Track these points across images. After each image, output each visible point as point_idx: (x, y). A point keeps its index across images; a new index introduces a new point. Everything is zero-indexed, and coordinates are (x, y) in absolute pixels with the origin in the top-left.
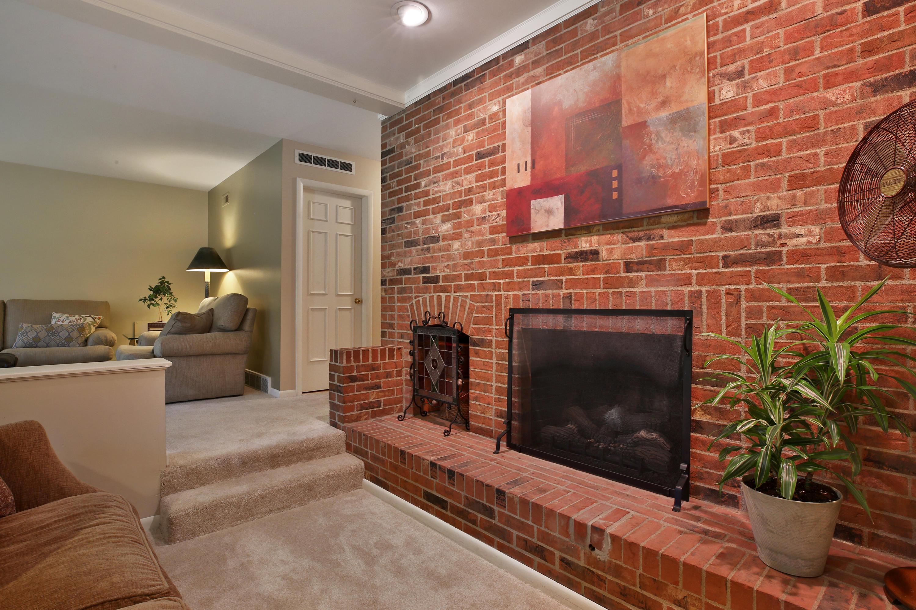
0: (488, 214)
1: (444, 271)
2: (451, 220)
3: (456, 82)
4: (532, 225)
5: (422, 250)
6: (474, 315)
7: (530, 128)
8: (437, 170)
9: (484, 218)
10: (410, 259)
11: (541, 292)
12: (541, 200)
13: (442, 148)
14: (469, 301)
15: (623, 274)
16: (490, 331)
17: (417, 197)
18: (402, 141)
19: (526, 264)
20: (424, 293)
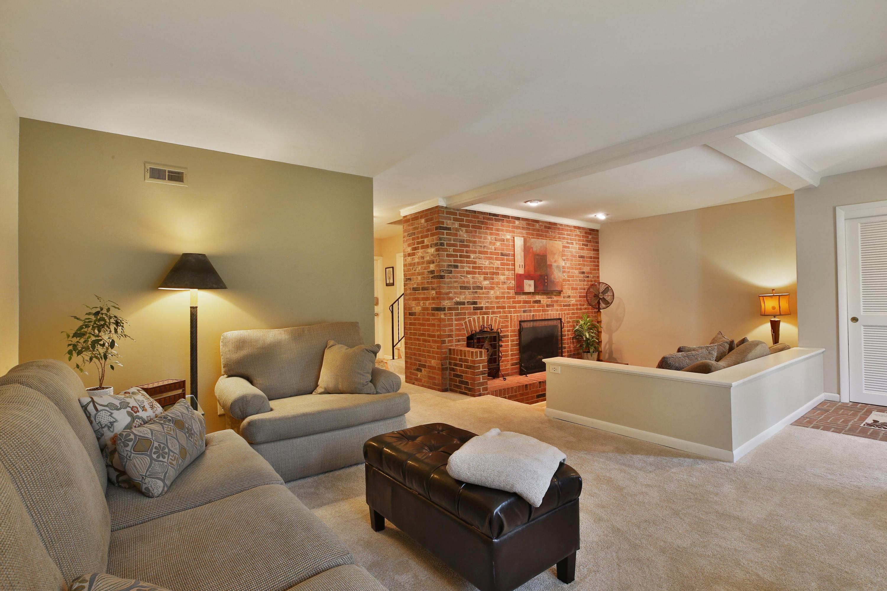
0: (506, 281)
1: (485, 304)
2: (489, 280)
3: (490, 214)
4: (525, 289)
5: (472, 292)
6: (501, 325)
7: (523, 253)
8: (480, 252)
9: (505, 282)
10: (464, 296)
11: (525, 314)
12: (527, 280)
13: (483, 243)
14: (498, 319)
15: (546, 308)
16: (508, 331)
17: (468, 262)
18: (456, 227)
19: (520, 303)
20: (474, 315)
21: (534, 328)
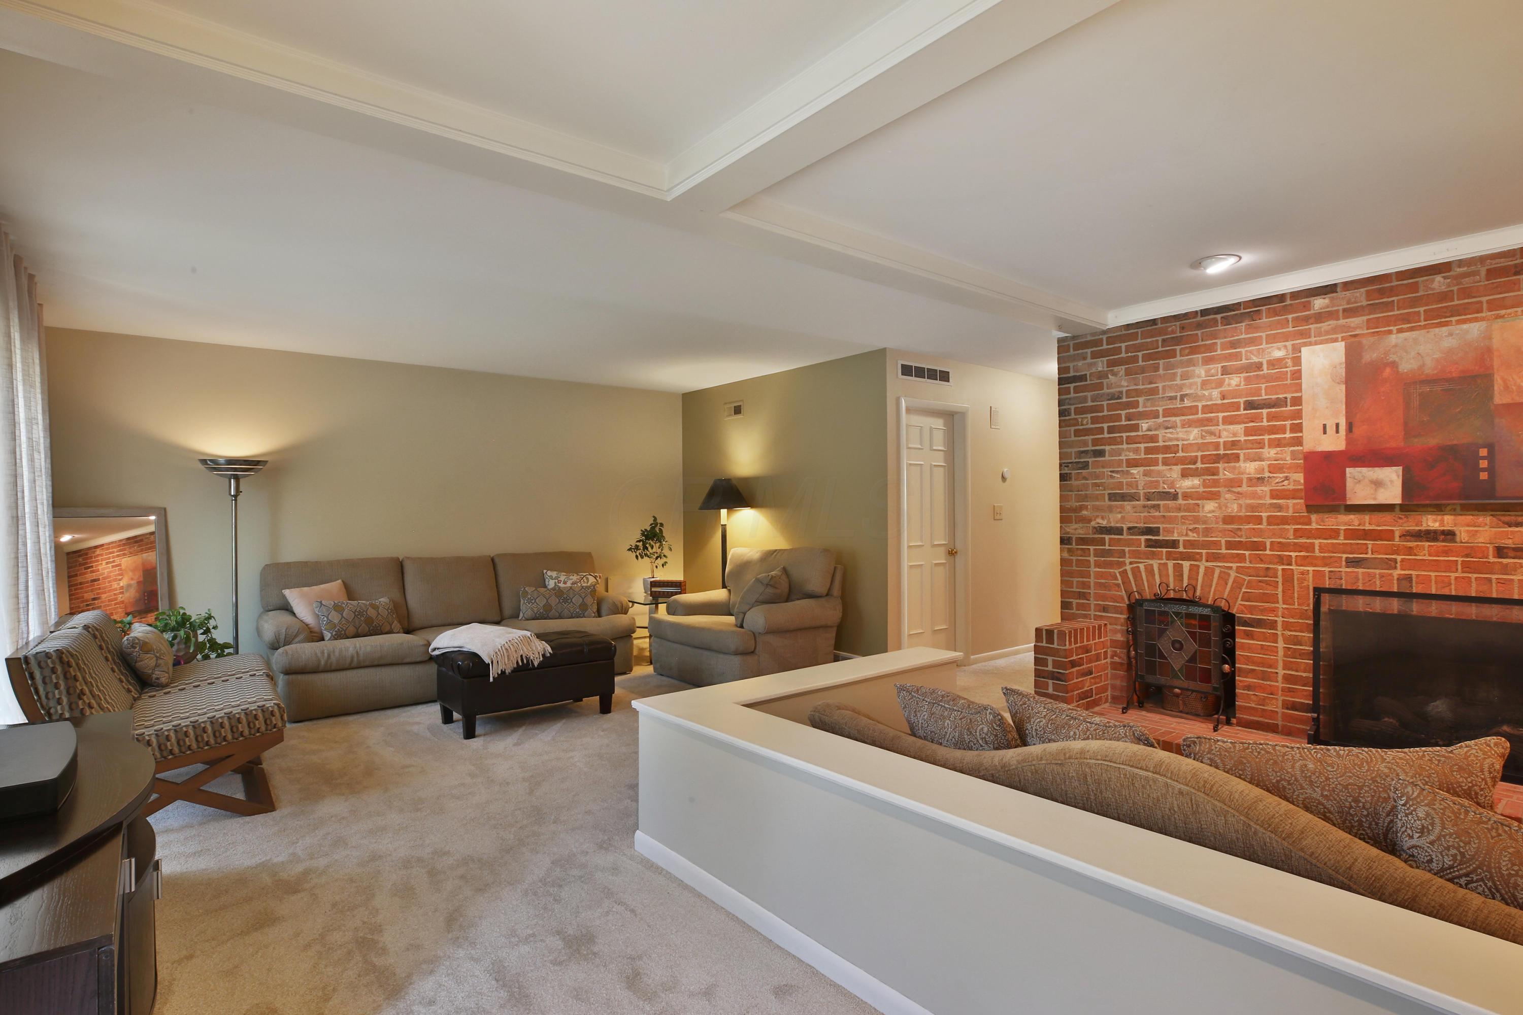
0: (1267, 474)
1: (1187, 535)
2: (1199, 476)
3: (1205, 312)
4: (1351, 496)
5: (1144, 507)
6: (1244, 590)
7: (1343, 387)
8: (1173, 413)
9: (1260, 479)
10: (1119, 516)
11: (1361, 570)
12: (1364, 470)
13: (1180, 388)
14: (1233, 574)
15: (1492, 559)
16: (1273, 610)
17: (1130, 441)
18: (1100, 369)
19: (1336, 537)
20: (1148, 558)
21: (1402, 618)
